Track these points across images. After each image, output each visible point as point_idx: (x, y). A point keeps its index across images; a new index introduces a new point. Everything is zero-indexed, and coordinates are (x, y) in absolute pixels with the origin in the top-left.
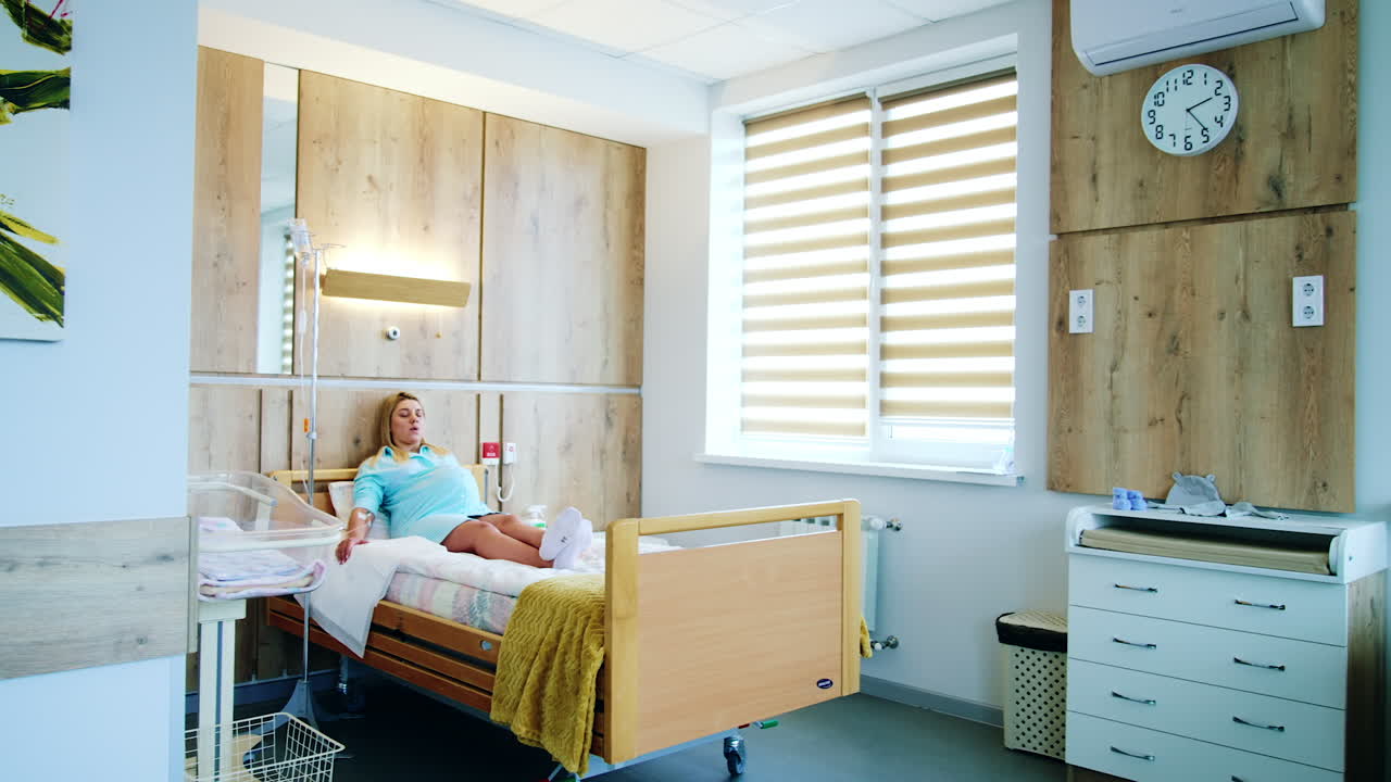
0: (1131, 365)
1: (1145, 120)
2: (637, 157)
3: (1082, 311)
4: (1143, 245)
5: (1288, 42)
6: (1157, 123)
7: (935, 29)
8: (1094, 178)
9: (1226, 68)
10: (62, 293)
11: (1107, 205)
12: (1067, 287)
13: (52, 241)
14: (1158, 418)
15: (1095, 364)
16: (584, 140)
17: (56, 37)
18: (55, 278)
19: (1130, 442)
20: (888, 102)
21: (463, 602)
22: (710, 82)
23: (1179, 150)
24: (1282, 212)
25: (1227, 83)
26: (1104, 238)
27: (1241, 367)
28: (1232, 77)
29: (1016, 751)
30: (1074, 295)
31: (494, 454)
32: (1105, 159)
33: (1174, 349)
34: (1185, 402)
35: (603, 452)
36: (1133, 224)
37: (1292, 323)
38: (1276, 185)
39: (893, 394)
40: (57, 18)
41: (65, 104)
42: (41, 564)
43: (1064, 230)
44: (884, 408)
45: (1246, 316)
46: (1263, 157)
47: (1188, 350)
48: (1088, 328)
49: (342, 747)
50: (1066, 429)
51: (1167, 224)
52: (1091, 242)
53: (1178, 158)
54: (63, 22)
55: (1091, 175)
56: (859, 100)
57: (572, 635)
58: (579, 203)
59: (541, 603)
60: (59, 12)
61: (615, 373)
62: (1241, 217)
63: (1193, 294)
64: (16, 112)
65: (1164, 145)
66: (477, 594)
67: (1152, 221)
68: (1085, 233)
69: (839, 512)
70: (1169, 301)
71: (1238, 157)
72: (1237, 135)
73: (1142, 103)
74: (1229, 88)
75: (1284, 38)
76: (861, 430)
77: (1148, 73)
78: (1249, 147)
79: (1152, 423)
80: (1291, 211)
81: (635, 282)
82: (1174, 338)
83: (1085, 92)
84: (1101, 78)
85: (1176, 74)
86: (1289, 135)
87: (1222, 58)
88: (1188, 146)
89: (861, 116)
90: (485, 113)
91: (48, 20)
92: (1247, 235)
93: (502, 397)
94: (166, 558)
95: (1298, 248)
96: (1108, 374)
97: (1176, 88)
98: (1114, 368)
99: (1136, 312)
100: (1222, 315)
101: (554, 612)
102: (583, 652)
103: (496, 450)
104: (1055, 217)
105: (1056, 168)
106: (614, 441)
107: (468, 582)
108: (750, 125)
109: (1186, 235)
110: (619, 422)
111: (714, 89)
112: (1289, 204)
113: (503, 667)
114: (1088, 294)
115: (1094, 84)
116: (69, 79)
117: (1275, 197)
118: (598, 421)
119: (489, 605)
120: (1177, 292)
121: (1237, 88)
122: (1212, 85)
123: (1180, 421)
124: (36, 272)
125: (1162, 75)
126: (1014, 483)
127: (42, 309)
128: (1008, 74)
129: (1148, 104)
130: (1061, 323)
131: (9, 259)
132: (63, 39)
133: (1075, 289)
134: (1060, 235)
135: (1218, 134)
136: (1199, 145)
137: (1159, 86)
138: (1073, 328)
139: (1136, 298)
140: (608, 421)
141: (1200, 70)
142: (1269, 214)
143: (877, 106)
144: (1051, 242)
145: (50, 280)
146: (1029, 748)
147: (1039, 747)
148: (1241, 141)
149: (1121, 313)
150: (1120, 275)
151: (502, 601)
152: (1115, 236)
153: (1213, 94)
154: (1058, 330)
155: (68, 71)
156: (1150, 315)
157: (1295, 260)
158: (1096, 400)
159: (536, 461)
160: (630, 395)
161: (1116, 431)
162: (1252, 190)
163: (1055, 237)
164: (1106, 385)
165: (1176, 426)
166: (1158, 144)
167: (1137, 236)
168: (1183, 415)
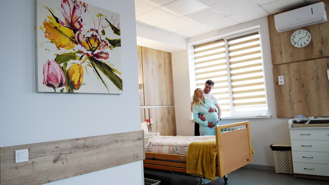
0: (293, 90)
1: (292, 41)
2: (170, 54)
3: (281, 80)
4: (293, 66)
5: (320, 24)
6: (294, 41)
7: (241, 25)
8: (281, 53)
9: (308, 30)
10: (122, 84)
11: (285, 58)
12: (277, 76)
13: (120, 74)
14: (301, 100)
15: (286, 91)
16: (159, 52)
17: (118, 32)
18: (121, 81)
19: (295, 106)
20: (229, 40)
21: (171, 149)
22: (187, 38)
23: (300, 46)
24: (323, 57)
25: (308, 33)
26: (284, 65)
27: (318, 89)
28: (309, 32)
29: (279, 173)
30: (279, 77)
31: (149, 122)
32: (283, 49)
33: (303, 86)
34: (306, 97)
35: (168, 120)
36: (291, 62)
37: (328, 79)
38: (321, 52)
39: (235, 102)
40: (118, 28)
41: (120, 46)
42: (121, 141)
43: (275, 64)
44: (234, 105)
45: (318, 78)
46: (317, 47)
47: (306, 86)
48: (283, 83)
49: (160, 181)
50: (280, 105)
51: (298, 61)
52: (281, 66)
53: (299, 48)
54: (119, 29)
55: (280, 53)
56: (222, 40)
57: (207, 151)
58: (160, 65)
59: (196, 146)
60: (118, 27)
61: (169, 103)
62: (314, 59)
63: (306, 75)
64: (113, 48)
65: (296, 46)
66: (175, 148)
67: (295, 61)
68: (280, 64)
69: (246, 124)
70: (300, 77)
71: (312, 47)
72: (311, 43)
73: (291, 38)
74: (309, 34)
75: (319, 24)
76: (229, 110)
77: (291, 32)
78: (314, 45)
79: (300, 102)
80: (325, 57)
81: (171, 82)
82: (303, 84)
83: (277, 36)
84: (280, 33)
85: (297, 32)
86: (323, 42)
87: (307, 28)
88: (301, 45)
89: (222, 44)
90: (141, 47)
91: (117, 29)
92: (316, 63)
93: (149, 109)
94: (139, 139)
95: (327, 64)
96: (289, 93)
97: (297, 34)
98: (290, 91)
99: (293, 80)
100: (312, 79)
101: (200, 148)
102: (211, 155)
103: (149, 121)
104: (273, 62)
105: (272, 52)
106: (170, 118)
107: (171, 145)
108: (195, 47)
109: (303, 63)
110: (171, 113)
111: (188, 40)
112: (324, 56)
113: (188, 161)
114: (282, 77)
115: (279, 34)
116: (120, 41)
117: (321, 55)
118: (167, 113)
119: (179, 149)
120: (302, 75)
121: (310, 34)
122: (305, 33)
123: (306, 101)
124: (118, 80)
125: (294, 32)
126: (270, 117)
127: (120, 88)
128: (257, 33)
129: (292, 38)
130: (276, 83)
131: (114, 77)
132: (119, 33)
133: (280, 76)
134: (274, 65)
135: (307, 43)
136: (304, 45)
137: (294, 34)
138: (280, 84)
139: (293, 77)
140: (169, 113)
141: (302, 31)
142: (320, 58)
143: (226, 41)
144: (273, 67)
145: (120, 82)
146: (282, 172)
147: (284, 172)
148: (312, 44)
149: (290, 80)
150: (289, 72)
151: (183, 148)
152: (287, 64)
153: (305, 36)
154: (276, 85)
155: (120, 39)
156: (297, 80)
157: (327, 67)
158: (286, 99)
159: (156, 123)
160: (172, 107)
161: (292, 104)
162: (316, 53)
163: (273, 66)
164: (289, 95)
165: (305, 102)
166: (295, 46)
167: (292, 64)
168: (307, 100)
